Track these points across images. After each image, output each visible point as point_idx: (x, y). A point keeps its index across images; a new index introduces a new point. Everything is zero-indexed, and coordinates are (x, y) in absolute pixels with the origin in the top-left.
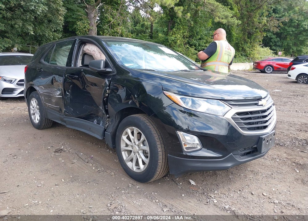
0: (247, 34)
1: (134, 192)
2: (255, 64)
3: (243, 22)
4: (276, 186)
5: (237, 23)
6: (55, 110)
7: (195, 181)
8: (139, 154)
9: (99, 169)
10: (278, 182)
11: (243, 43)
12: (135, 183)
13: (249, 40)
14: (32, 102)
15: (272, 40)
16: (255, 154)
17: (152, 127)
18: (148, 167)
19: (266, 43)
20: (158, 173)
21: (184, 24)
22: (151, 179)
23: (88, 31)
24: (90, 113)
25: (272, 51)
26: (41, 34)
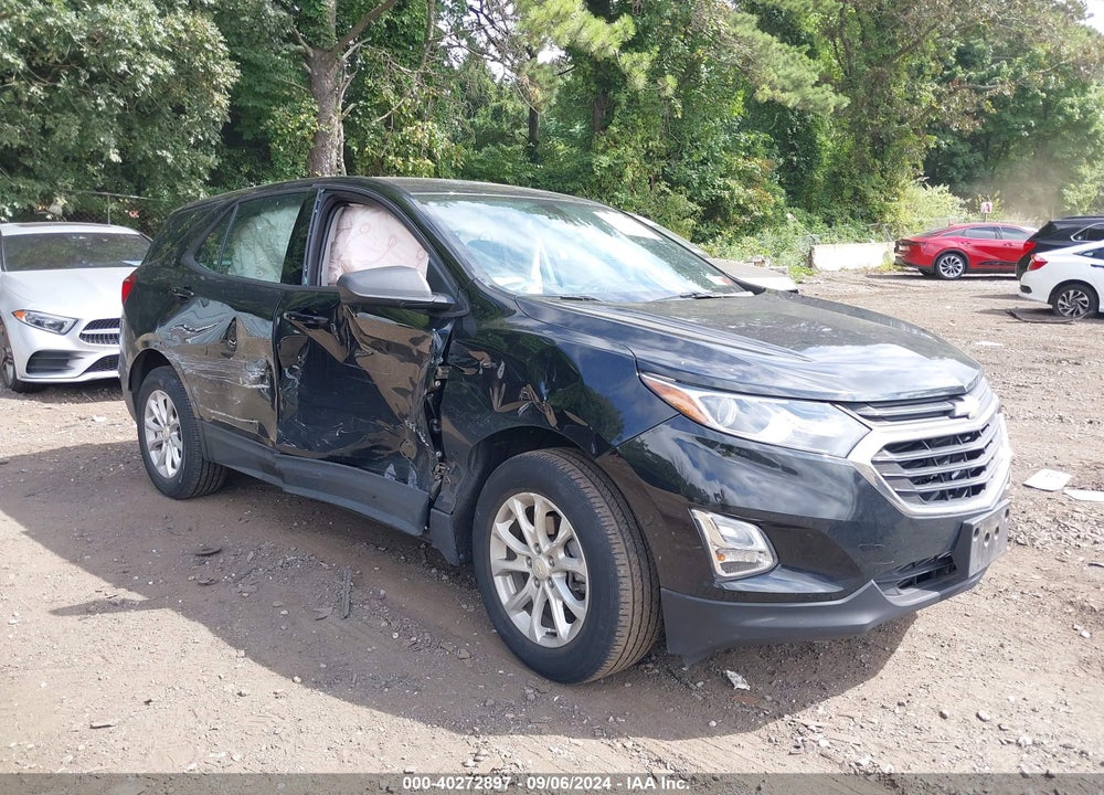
0: (867, 139)
1: (546, 718)
2: (901, 248)
3: (854, 99)
4: (1018, 687)
5: (834, 104)
6: (241, 432)
7: (745, 674)
8: (552, 586)
9: (414, 639)
10: (1023, 674)
11: (855, 172)
12: (546, 685)
13: (878, 163)
14: (152, 403)
15: (955, 160)
16: (944, 579)
17: (596, 493)
18: (585, 628)
19: (937, 171)
20: (619, 649)
21: (647, 110)
22: (597, 670)
23: (313, 140)
24: (370, 445)
25: (958, 199)
26: (150, 153)
